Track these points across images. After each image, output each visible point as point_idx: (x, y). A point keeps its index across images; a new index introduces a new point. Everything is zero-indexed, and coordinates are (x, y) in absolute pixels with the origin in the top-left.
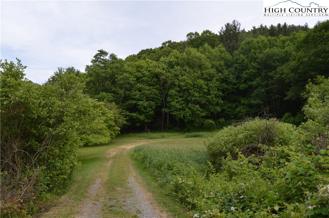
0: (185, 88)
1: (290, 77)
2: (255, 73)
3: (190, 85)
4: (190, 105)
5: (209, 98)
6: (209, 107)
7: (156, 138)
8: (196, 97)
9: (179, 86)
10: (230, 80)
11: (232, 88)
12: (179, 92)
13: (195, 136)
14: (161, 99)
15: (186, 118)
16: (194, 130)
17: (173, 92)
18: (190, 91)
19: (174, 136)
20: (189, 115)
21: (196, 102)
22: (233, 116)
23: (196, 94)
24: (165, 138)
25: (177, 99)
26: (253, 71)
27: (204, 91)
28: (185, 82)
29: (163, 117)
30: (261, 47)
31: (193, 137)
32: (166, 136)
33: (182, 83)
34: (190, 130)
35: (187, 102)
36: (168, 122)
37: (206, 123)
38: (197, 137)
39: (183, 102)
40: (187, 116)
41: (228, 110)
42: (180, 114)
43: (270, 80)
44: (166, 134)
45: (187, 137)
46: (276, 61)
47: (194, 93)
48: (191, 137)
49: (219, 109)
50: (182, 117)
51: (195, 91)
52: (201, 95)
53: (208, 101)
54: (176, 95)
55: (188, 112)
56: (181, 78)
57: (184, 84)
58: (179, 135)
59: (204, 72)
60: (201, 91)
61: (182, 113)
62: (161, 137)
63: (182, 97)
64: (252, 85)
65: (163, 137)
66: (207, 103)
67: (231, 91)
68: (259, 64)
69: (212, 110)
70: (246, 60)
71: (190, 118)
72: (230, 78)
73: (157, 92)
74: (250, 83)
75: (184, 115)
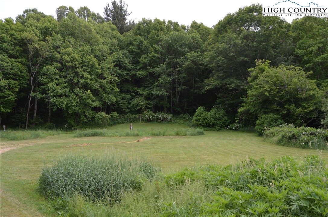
0: (70, 64)
1: (219, 61)
2: (158, 58)
3: (77, 60)
4: (77, 90)
5: (104, 83)
6: (102, 95)
7: (24, 139)
8: (87, 78)
9: (61, 61)
10: (124, 64)
11: (127, 74)
12: (61, 70)
13: (94, 135)
14: (28, 78)
15: (70, 109)
16: (78, 127)
17: (51, 68)
18: (78, 70)
19: (53, 135)
20: (76, 103)
21: (86, 87)
22: (128, 110)
23: (86, 75)
24: (41, 138)
25: (57, 79)
26: (156, 55)
27: (98, 72)
28: (70, 57)
29: (29, 108)
30: (164, 29)
31: (90, 136)
32: (41, 134)
33: (66, 57)
34: (73, 126)
35: (72, 85)
36: (35, 115)
37: (99, 117)
38: (96, 136)
39: (66, 85)
40: (72, 105)
41: (122, 101)
42: (62, 103)
43: (178, 67)
44: (39, 132)
45: (80, 136)
46: (184, 47)
47: (83, 73)
48: (86, 135)
49: (114, 99)
50: (64, 106)
51: (84, 71)
52: (93, 77)
53: (101, 86)
54: (55, 74)
55: (74, 100)
56: (63, 50)
57: (69, 59)
58: (59, 134)
59: (94, 47)
60: (92, 71)
61: (65, 100)
62: (33, 136)
63: (65, 77)
64: (154, 72)
65: (37, 137)
66: (100, 89)
67: (125, 78)
68: (163, 48)
69: (106, 100)
70: (145, 42)
71: (77, 108)
72: (125, 62)
73: (20, 66)
74: (151, 70)
75: (67, 104)
